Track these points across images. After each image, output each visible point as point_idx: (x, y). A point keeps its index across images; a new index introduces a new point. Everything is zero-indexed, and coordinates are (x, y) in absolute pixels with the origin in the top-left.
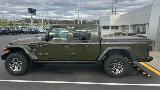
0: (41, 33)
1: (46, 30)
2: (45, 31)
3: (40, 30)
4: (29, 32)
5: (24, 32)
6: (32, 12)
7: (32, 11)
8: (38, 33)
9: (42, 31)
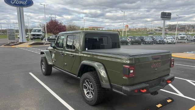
0: (170, 43)
1: (179, 39)
2: (175, 42)
3: (168, 40)
4: (151, 42)
5: (144, 41)
6: (165, 18)
7: (166, 16)
8: (164, 44)
9: (171, 41)
